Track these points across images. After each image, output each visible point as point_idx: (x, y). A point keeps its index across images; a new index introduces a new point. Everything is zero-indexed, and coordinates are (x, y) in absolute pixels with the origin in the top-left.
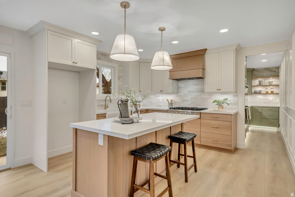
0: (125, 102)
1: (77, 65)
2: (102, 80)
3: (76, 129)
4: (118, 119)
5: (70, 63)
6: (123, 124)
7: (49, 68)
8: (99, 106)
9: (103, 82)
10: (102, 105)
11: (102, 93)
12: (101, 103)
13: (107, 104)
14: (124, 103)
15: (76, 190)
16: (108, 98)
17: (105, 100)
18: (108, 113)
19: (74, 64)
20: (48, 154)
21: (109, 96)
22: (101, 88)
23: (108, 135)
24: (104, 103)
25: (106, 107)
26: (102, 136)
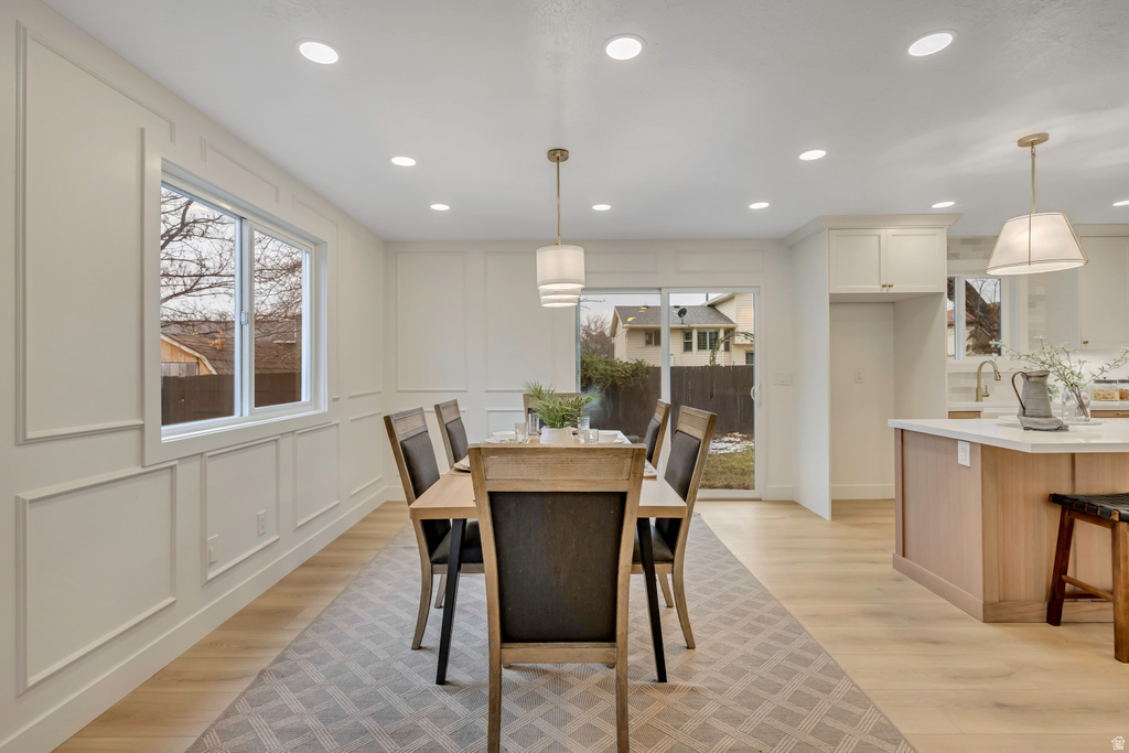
0: (1038, 379)
1: (892, 290)
2: (967, 304)
3: (902, 430)
4: (1015, 419)
5: (875, 288)
6: (1026, 429)
7: (832, 303)
8: (954, 390)
9: (970, 309)
10: (966, 390)
11: (968, 347)
12: (963, 383)
13: (983, 385)
14: (1036, 381)
15: (904, 556)
16: (988, 368)
17: (978, 375)
18: (985, 411)
19: (885, 290)
20: (833, 490)
21: (992, 363)
22: (963, 331)
23: (982, 445)
24: (974, 384)
25: (980, 394)
26: (968, 446)
